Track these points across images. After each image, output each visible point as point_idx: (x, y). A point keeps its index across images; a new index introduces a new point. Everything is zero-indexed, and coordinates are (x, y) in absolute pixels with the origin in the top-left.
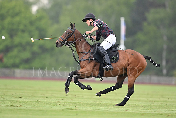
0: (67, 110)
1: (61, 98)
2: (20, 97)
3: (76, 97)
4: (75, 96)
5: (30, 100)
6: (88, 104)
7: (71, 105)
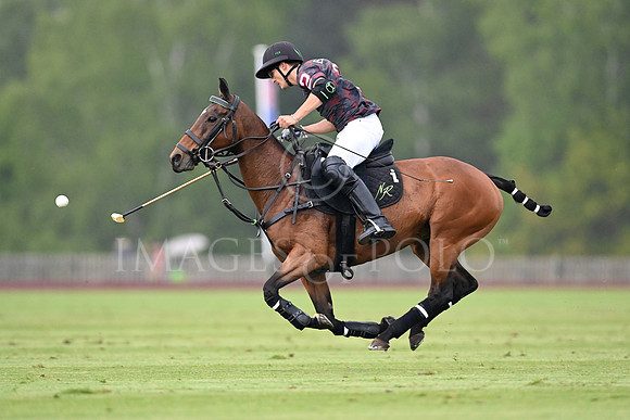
0: (72, 396)
1: (46, 351)
3: (102, 346)
4: (100, 342)
6: (150, 372)
7: (85, 378)
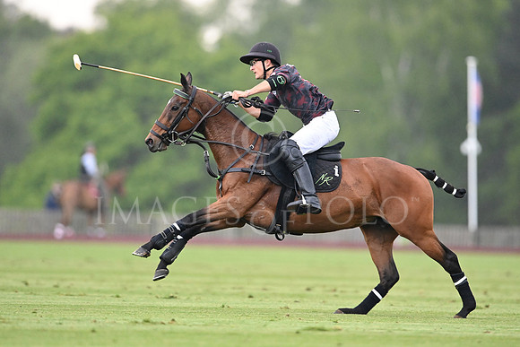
0: (310, 332)
1: (292, 296)
2: (172, 297)
3: (336, 293)
5: (202, 305)
